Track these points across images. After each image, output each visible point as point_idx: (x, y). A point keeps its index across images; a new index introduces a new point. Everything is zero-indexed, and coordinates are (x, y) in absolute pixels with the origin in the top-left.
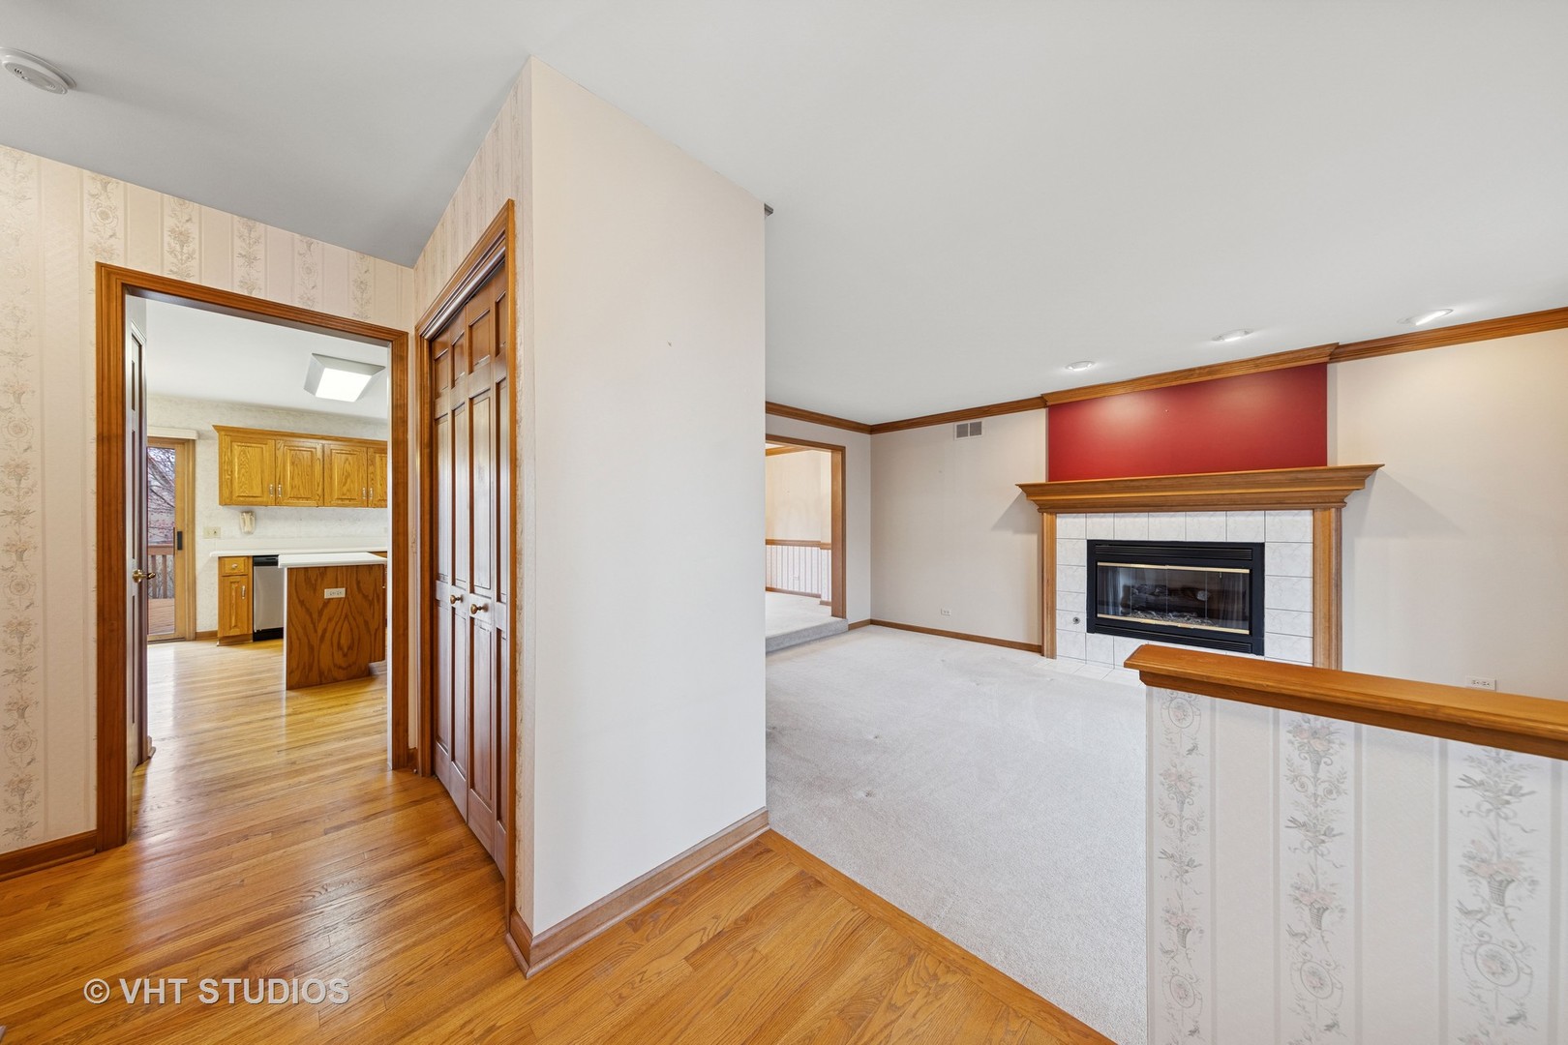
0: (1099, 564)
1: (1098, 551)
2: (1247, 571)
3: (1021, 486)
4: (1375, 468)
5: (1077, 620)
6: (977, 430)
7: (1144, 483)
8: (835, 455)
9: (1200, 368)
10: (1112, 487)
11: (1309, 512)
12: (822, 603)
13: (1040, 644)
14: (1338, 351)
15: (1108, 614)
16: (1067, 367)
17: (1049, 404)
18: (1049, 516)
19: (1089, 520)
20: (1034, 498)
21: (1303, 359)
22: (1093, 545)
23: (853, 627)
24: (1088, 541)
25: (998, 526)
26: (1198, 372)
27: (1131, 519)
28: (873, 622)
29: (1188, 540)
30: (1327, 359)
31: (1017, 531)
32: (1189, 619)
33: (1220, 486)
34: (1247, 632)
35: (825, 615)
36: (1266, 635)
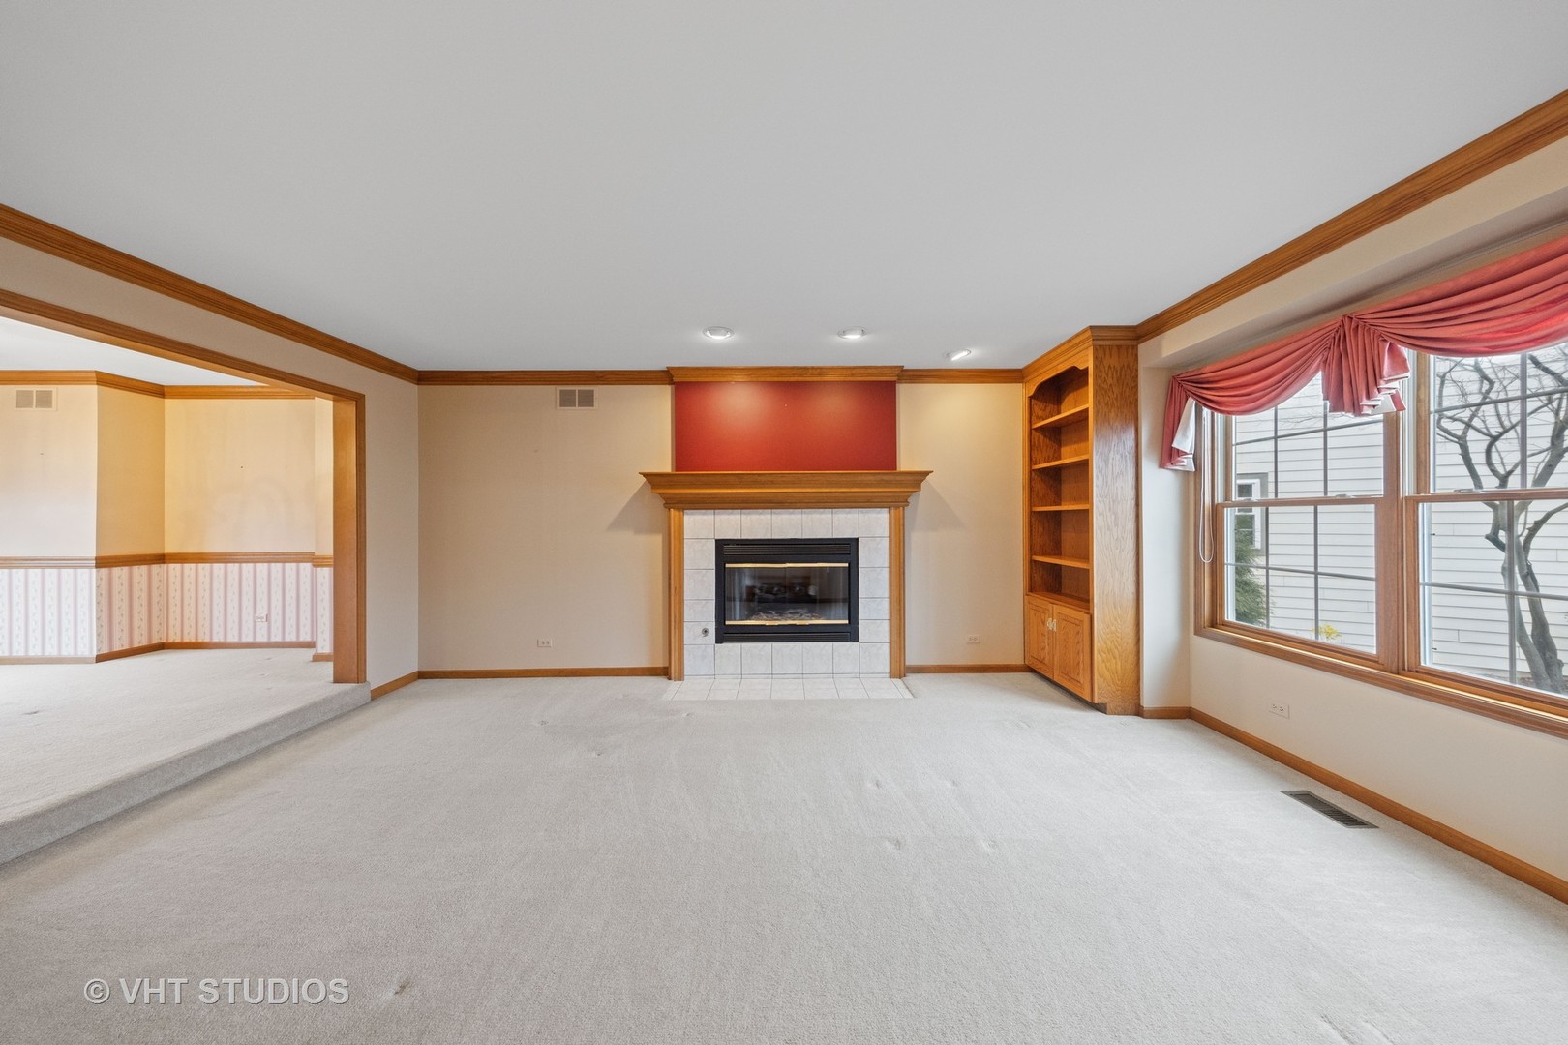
0: (727, 566)
1: (727, 551)
2: (847, 565)
3: (645, 475)
4: (927, 474)
5: (705, 631)
6: (587, 400)
7: (770, 478)
8: (342, 406)
9: (813, 368)
10: (740, 481)
11: (887, 510)
12: (317, 658)
13: (667, 665)
14: (903, 373)
15: (735, 620)
16: (704, 332)
17: (675, 380)
18: (677, 513)
19: (718, 517)
20: (658, 491)
21: (882, 375)
22: (721, 544)
23: (379, 694)
24: (716, 540)
25: (617, 524)
26: (811, 371)
27: (757, 516)
28: (422, 675)
29: (804, 537)
30: (895, 379)
31: (639, 531)
32: (802, 615)
33: (830, 484)
34: (847, 622)
35: (321, 681)
36: (860, 622)
